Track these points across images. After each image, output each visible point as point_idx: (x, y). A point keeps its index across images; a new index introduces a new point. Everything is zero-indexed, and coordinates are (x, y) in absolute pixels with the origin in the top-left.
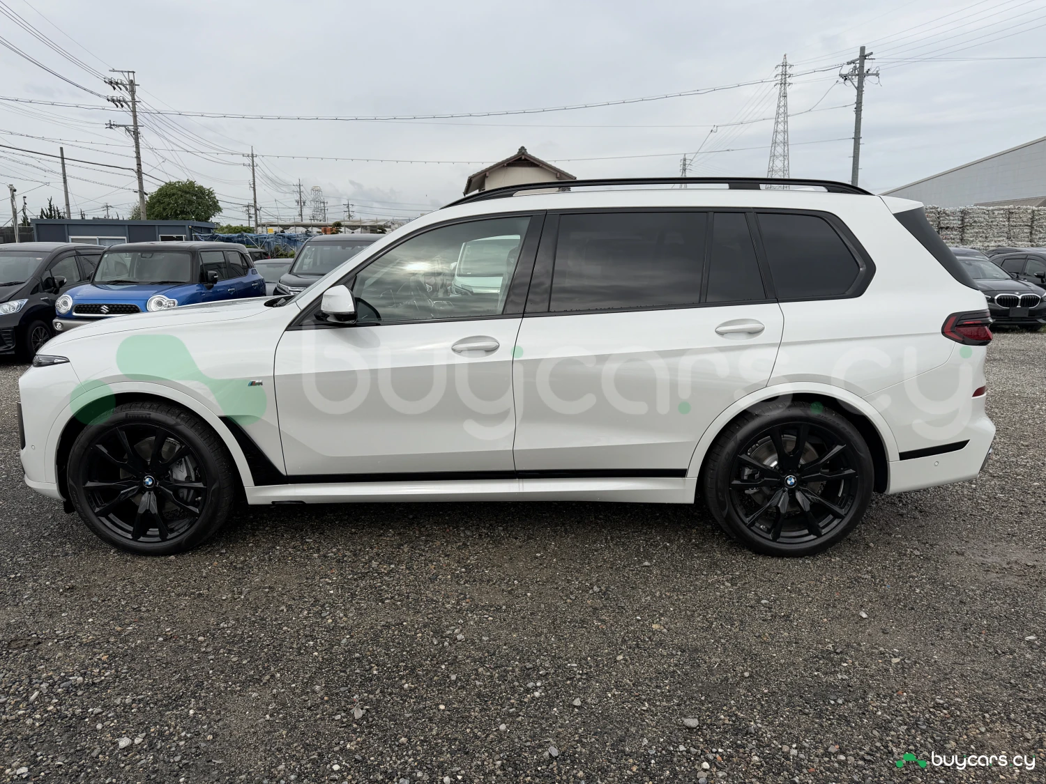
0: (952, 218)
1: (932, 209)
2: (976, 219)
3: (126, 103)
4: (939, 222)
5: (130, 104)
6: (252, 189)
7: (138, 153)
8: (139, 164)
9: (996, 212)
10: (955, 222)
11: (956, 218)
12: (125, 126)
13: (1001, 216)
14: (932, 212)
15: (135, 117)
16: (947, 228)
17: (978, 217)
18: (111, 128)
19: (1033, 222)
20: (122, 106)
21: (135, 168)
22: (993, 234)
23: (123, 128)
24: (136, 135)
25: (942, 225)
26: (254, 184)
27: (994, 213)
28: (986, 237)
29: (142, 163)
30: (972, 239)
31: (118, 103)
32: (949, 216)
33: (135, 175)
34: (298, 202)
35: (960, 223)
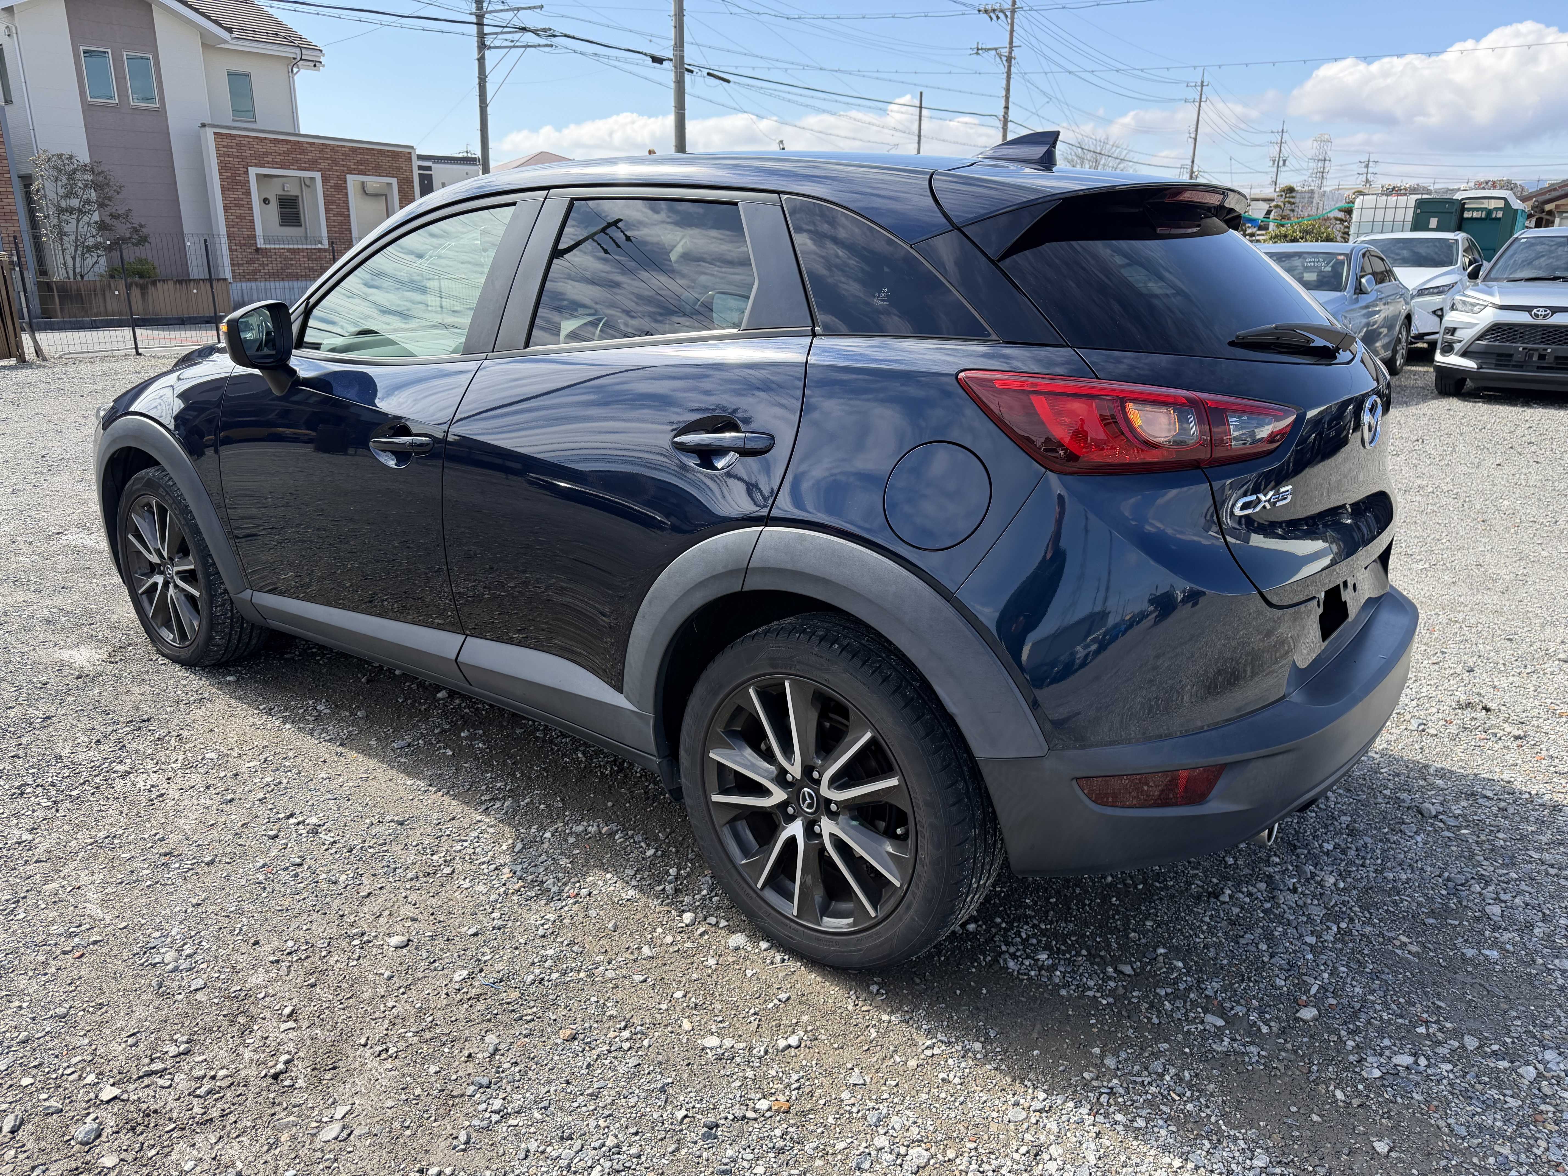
3: (1002, 11)
5: (1009, 14)
6: (1191, 141)
7: (1008, 90)
8: (1007, 108)
12: (996, 49)
15: (1012, 31)
18: (977, 53)
20: (998, 18)
21: (1001, 112)
23: (993, 52)
24: (1009, 59)
26: (1197, 131)
29: (1011, 106)
31: (992, 15)
33: (1000, 125)
34: (1274, 161)
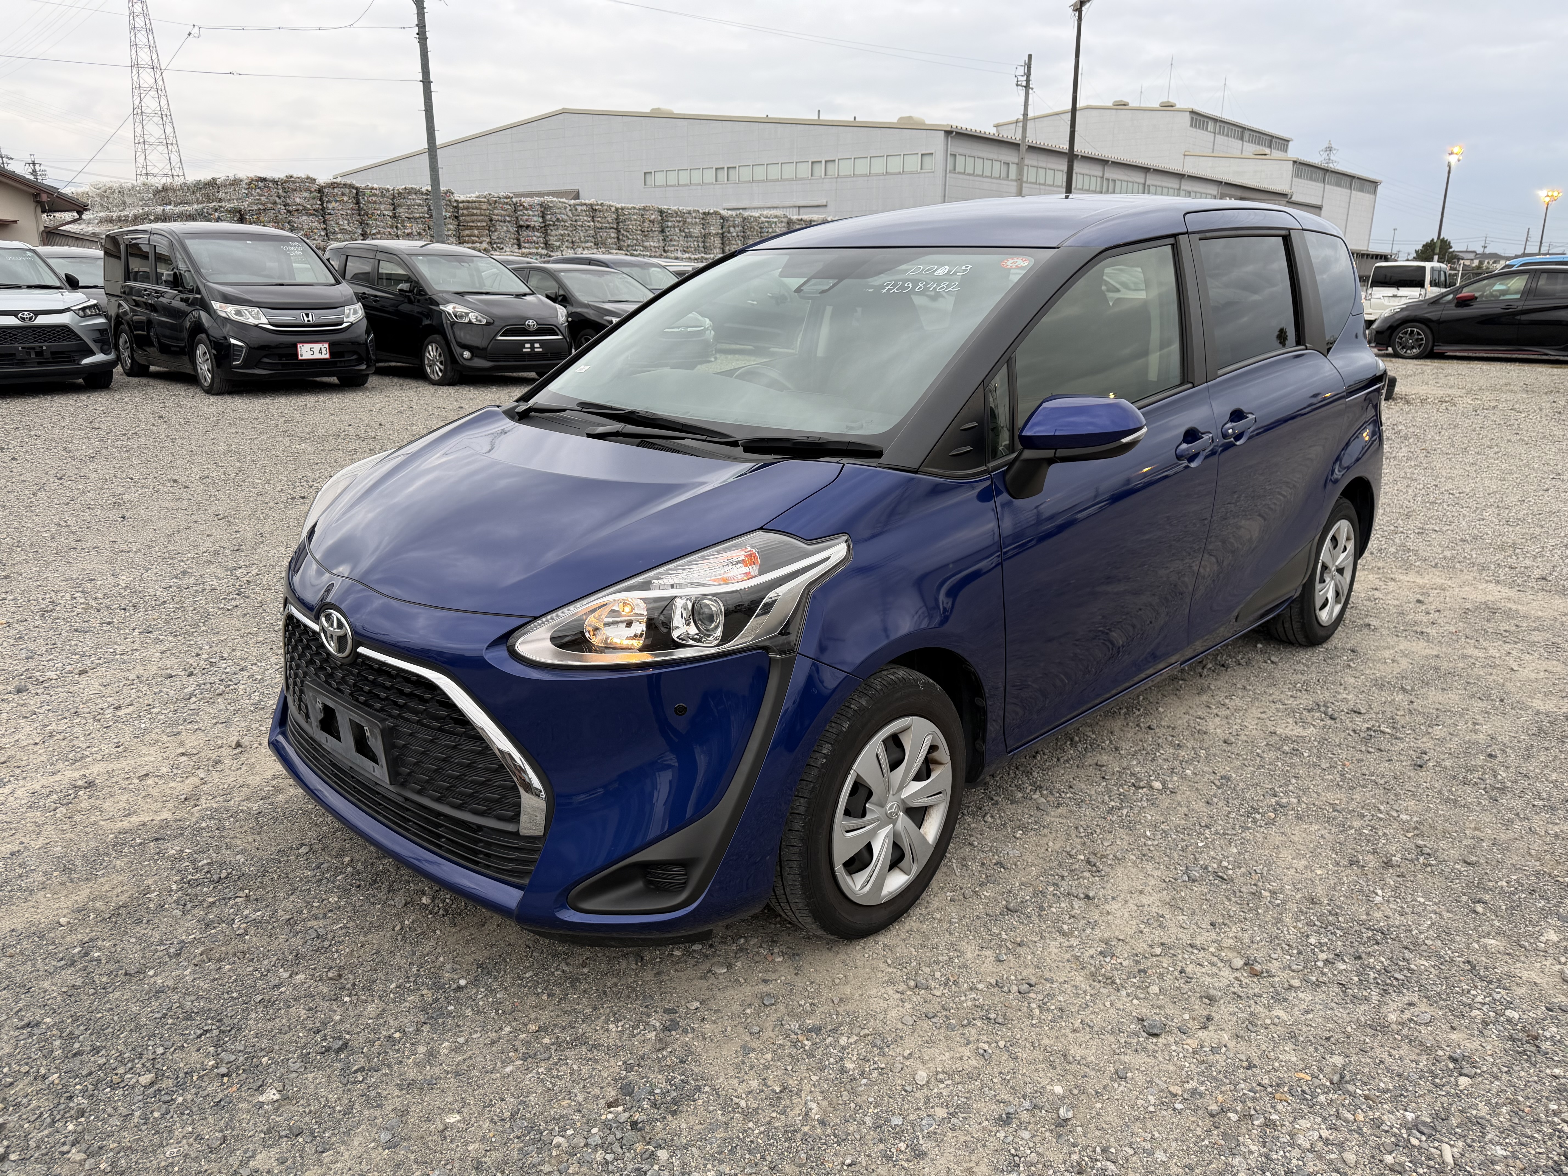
0: (531, 213)
1: (506, 198)
2: (559, 216)
4: (517, 218)
9: (579, 208)
10: (535, 219)
11: (536, 213)
13: (584, 214)
14: (507, 203)
16: (528, 227)
17: (561, 213)
19: (618, 223)
22: (580, 238)
25: (521, 223)
27: (576, 210)
28: (573, 242)
30: (558, 244)
32: (527, 210)
35: (541, 220)
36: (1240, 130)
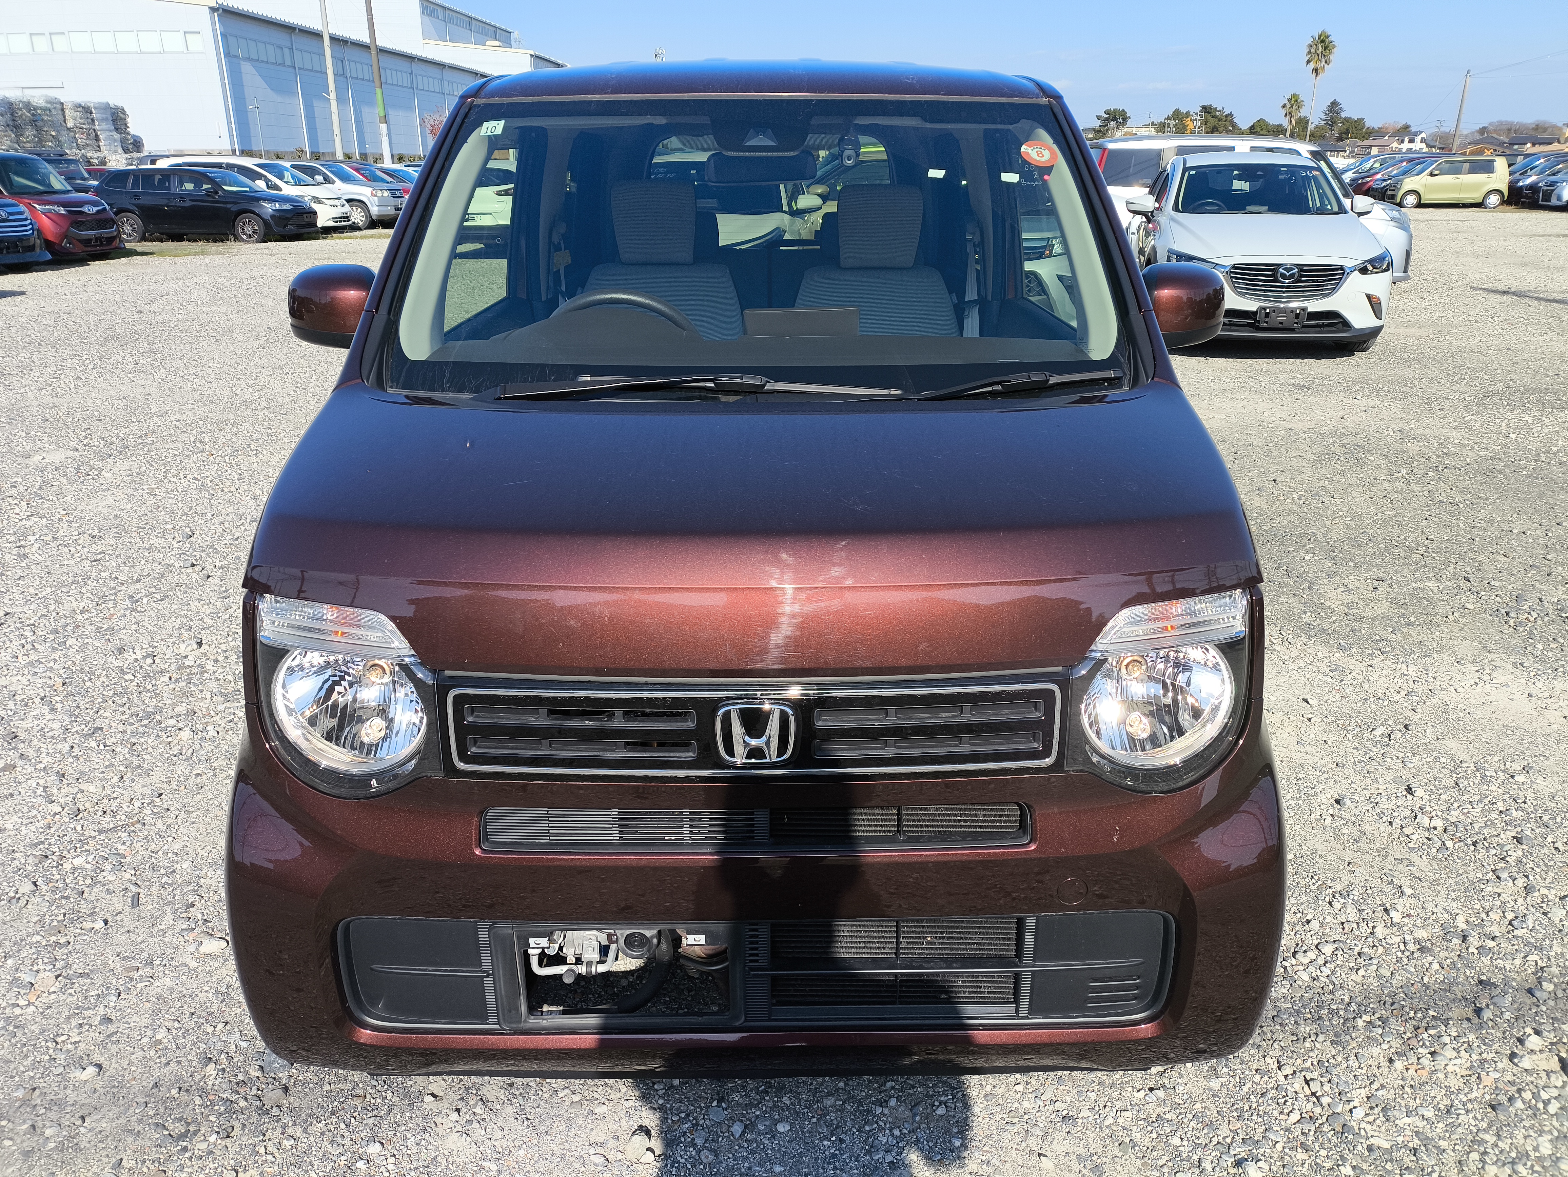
36: (467, 19)
